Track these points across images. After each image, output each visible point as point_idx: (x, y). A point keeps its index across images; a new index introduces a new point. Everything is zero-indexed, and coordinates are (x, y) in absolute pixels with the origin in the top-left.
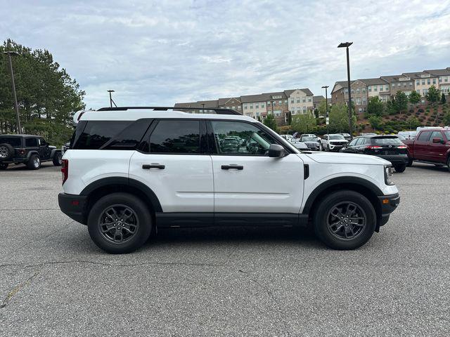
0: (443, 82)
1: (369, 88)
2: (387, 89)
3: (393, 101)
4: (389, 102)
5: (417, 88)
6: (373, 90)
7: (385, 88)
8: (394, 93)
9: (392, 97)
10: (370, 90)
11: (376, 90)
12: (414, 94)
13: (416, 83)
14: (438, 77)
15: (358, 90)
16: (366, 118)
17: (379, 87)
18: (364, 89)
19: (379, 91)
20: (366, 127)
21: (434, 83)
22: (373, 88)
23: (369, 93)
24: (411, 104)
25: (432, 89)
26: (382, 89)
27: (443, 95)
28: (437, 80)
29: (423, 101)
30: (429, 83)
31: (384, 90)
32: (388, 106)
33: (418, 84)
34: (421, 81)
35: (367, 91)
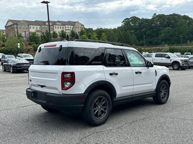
0: (67, 28)
1: (30, 26)
2: (40, 28)
3: (44, 36)
4: (42, 36)
5: (55, 30)
6: (32, 28)
7: (38, 27)
8: (44, 31)
9: (43, 33)
10: (31, 28)
11: (34, 28)
12: (54, 33)
13: (54, 27)
14: (64, 25)
15: (23, 27)
16: (30, 44)
17: (35, 27)
18: (27, 27)
19: (35, 29)
20: (30, 50)
21: (63, 28)
22: (32, 26)
23: (30, 29)
24: (53, 38)
25: (62, 31)
26: (37, 28)
27: (67, 35)
28: (64, 27)
29: (58, 37)
30: (61, 28)
31: (38, 29)
32: (41, 39)
33: (56, 28)
34: (57, 26)
35: (29, 28)
